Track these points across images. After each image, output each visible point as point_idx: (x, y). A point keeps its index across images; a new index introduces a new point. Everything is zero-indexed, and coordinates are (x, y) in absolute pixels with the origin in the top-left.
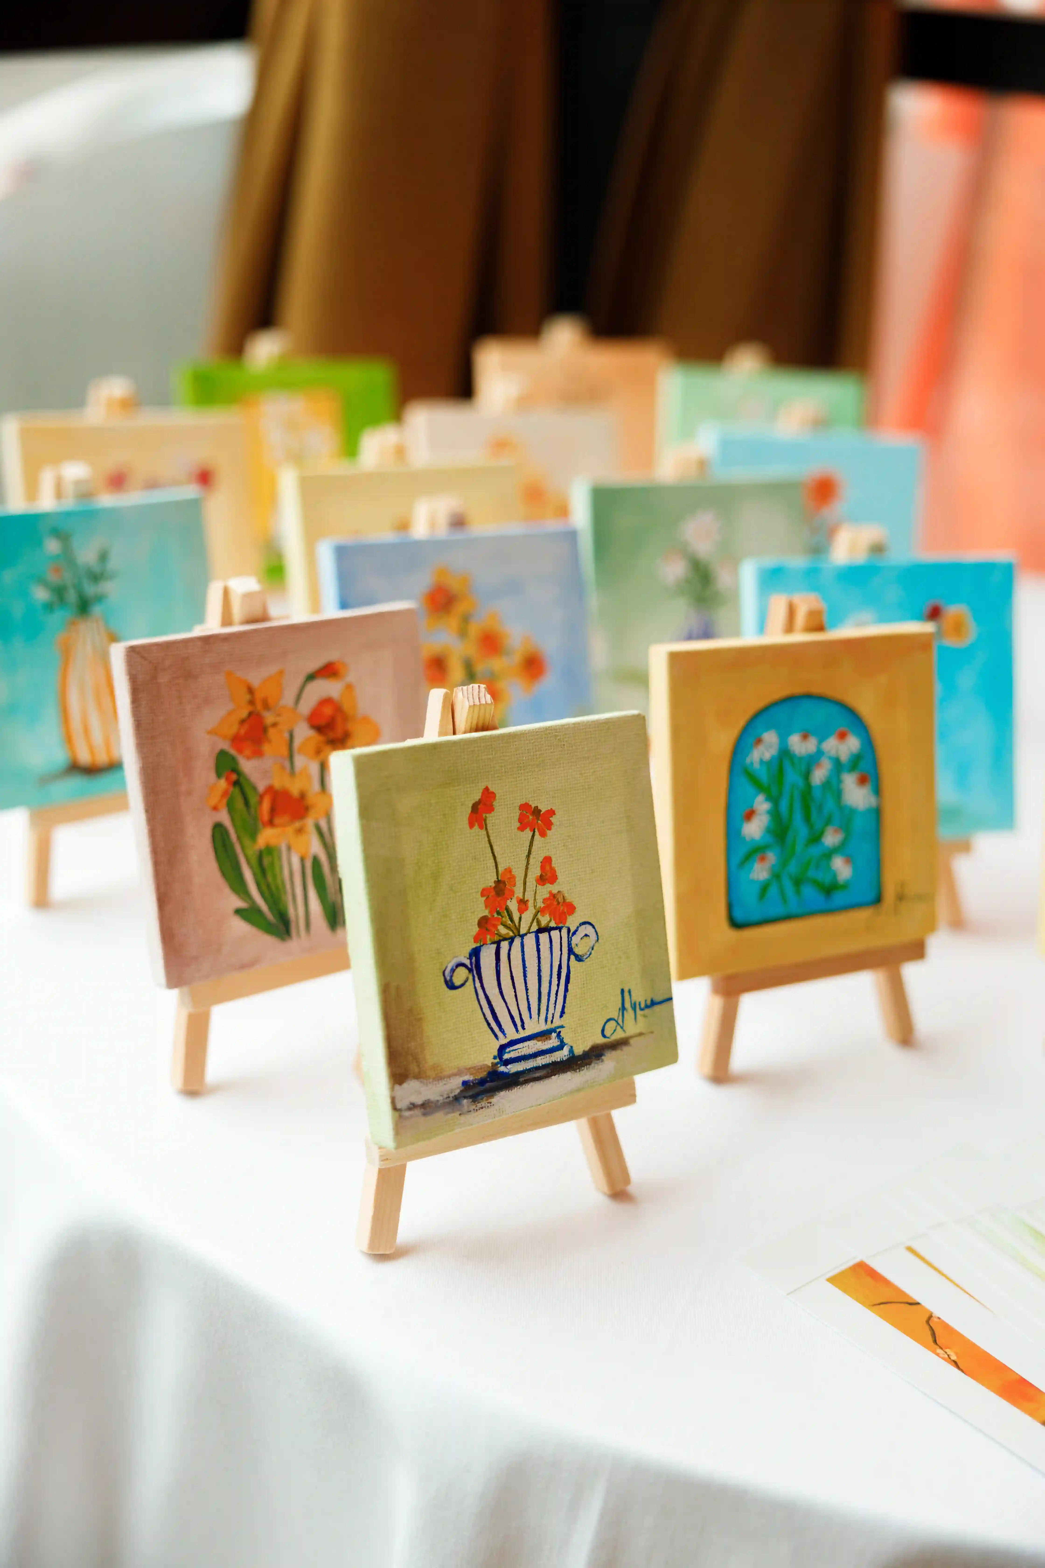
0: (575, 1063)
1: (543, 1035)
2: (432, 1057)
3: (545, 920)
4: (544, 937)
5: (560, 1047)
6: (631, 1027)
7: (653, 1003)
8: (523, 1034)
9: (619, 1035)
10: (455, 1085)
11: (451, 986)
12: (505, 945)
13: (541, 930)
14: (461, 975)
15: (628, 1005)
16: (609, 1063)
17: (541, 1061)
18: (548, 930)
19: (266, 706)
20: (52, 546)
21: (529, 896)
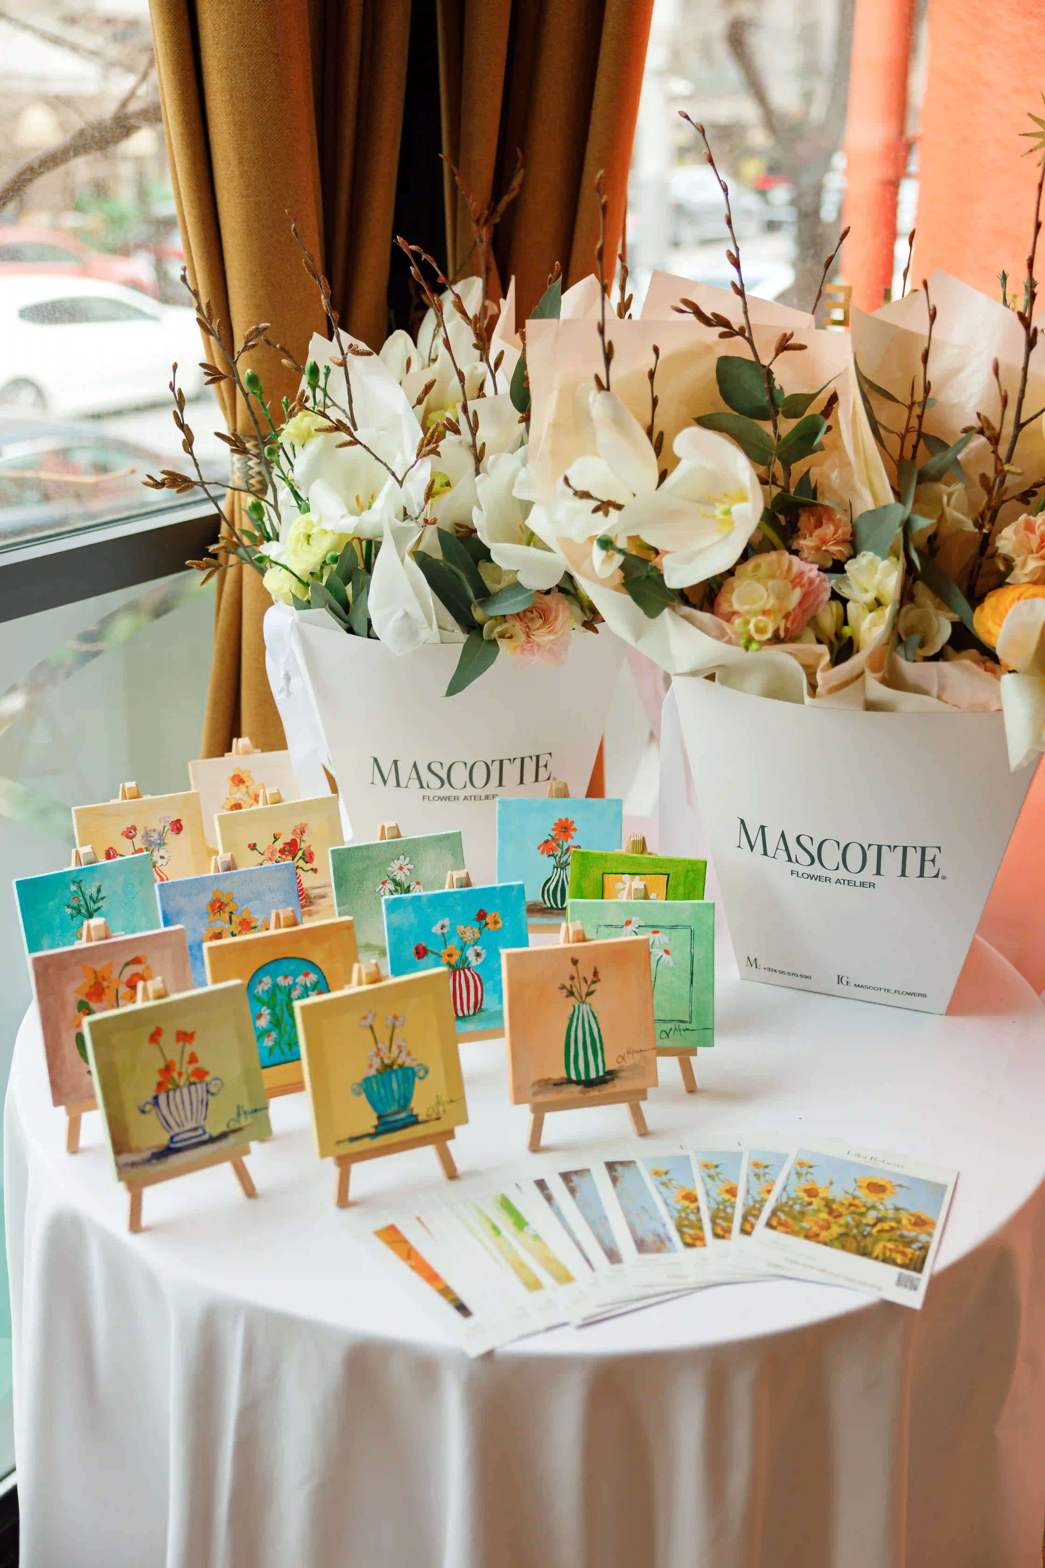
0: (212, 1140)
1: (195, 1129)
2: (135, 1142)
3: (193, 1079)
4: (193, 1088)
5: (205, 1133)
6: (243, 1122)
7: (256, 1111)
8: (183, 1129)
9: (237, 1126)
10: (147, 1154)
11: (143, 1112)
12: (171, 1094)
13: (191, 1084)
14: (148, 1108)
15: (241, 1112)
16: (232, 1139)
17: (194, 1141)
18: (194, 1083)
19: (104, 978)
20: (73, 888)
21: (184, 1070)
